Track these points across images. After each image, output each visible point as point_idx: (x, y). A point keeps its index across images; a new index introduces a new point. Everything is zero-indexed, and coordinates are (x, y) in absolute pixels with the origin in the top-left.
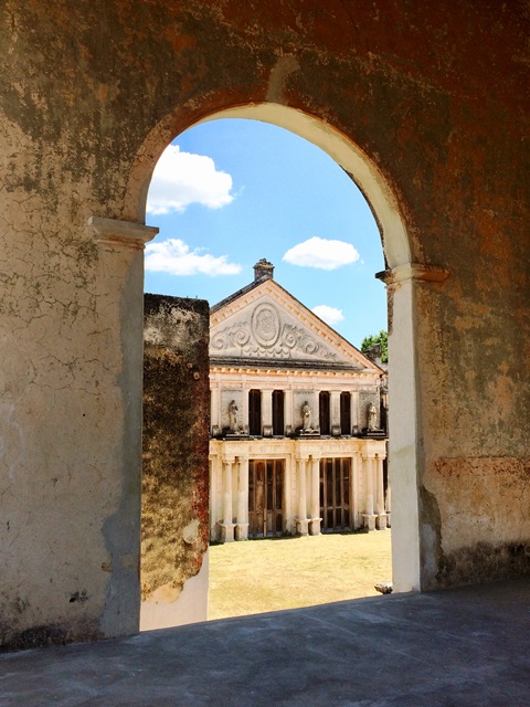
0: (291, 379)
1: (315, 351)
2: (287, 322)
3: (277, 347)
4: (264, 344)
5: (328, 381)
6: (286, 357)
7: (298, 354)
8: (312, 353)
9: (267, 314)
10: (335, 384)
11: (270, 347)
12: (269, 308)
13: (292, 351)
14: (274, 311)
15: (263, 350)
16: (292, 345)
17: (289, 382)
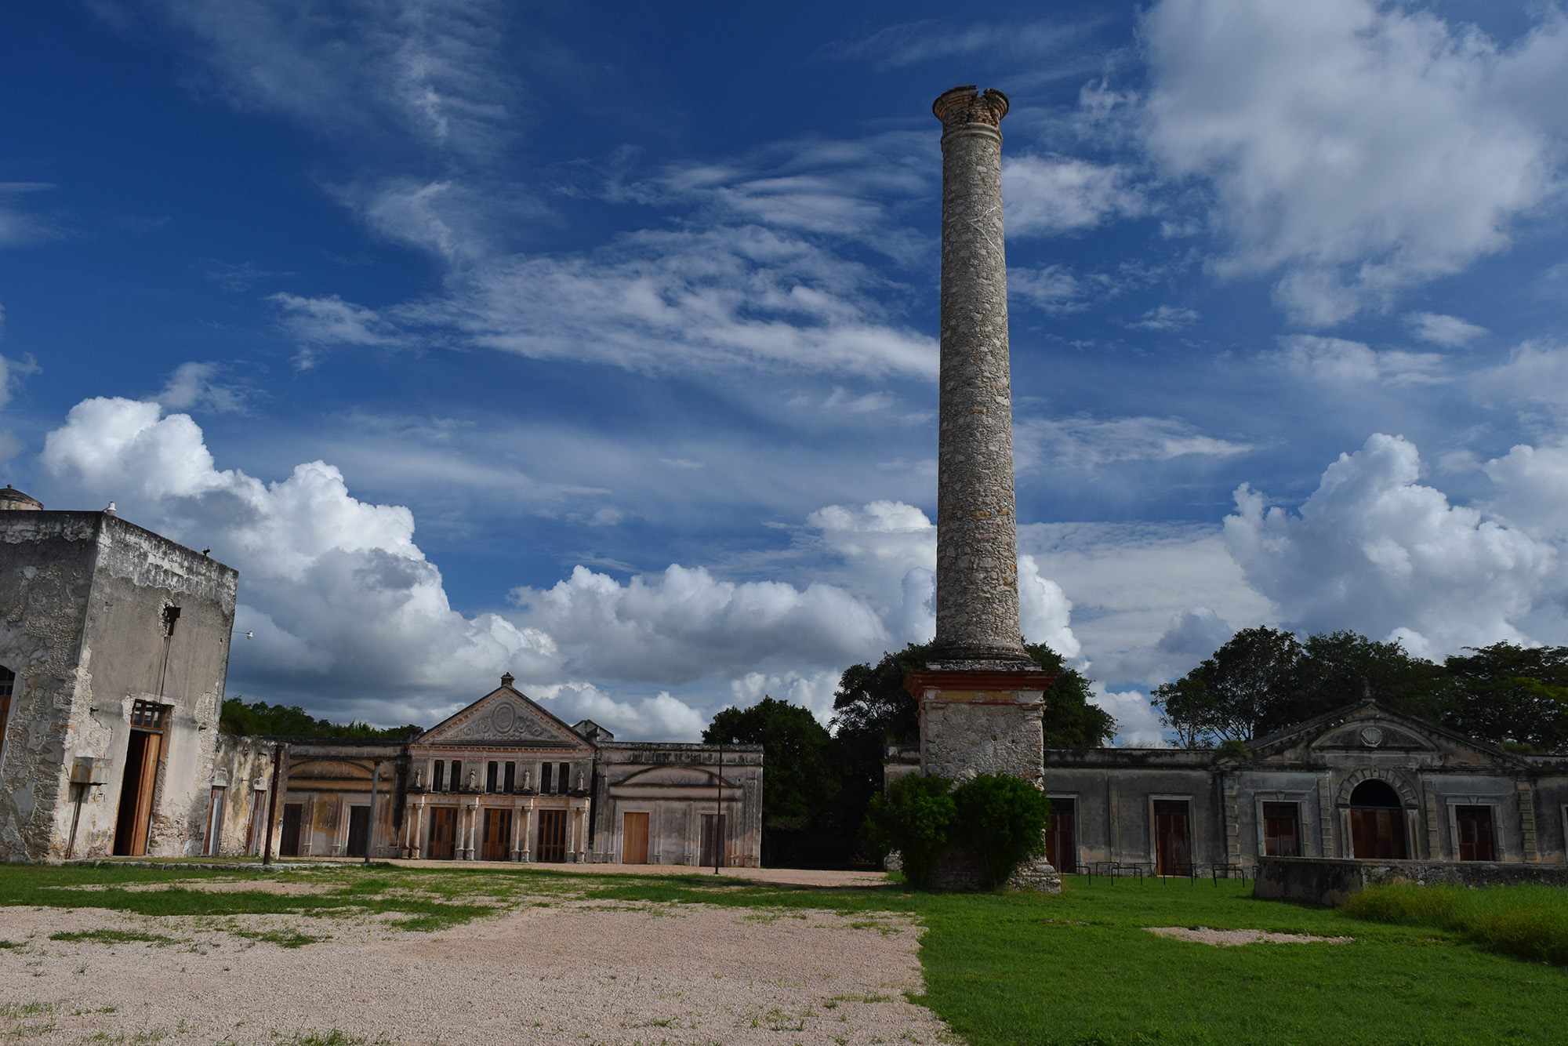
0: (520, 754)
1: (541, 734)
2: (520, 714)
3: (511, 732)
4: (501, 730)
5: (550, 755)
6: (518, 739)
7: (526, 736)
8: (537, 736)
9: (505, 710)
10: (556, 758)
11: (506, 732)
12: (507, 706)
13: (523, 735)
14: (511, 708)
15: (500, 735)
16: (522, 731)
17: (518, 756)
